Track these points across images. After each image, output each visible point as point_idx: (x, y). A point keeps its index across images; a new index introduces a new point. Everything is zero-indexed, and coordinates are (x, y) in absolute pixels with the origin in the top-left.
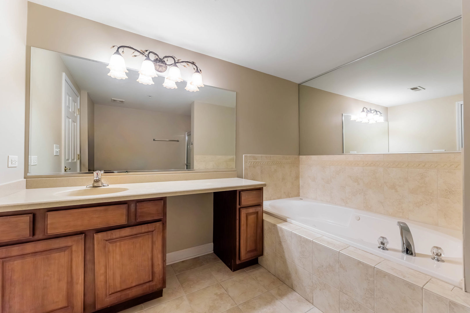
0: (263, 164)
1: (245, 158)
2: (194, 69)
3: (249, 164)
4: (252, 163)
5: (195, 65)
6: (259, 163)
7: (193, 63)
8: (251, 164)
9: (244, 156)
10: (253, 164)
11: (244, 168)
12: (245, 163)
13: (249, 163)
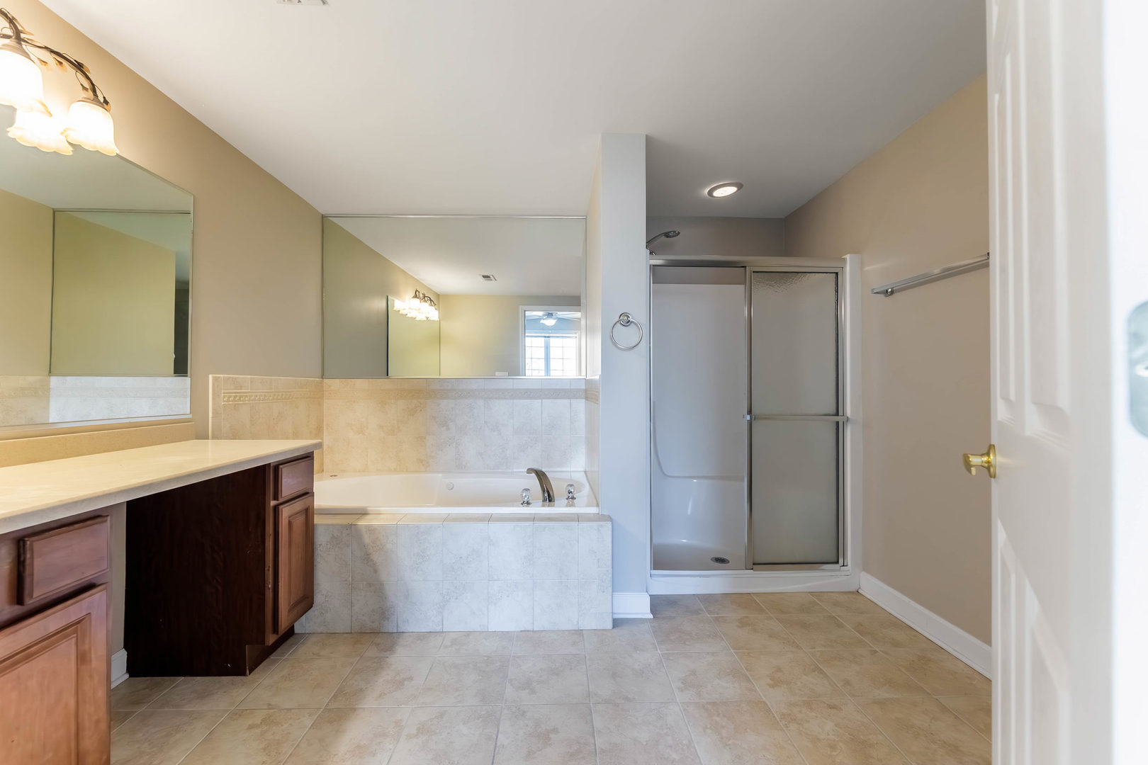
0: (255, 400)
1: (213, 385)
2: (84, 88)
3: (224, 401)
4: (230, 397)
5: (88, 78)
6: (247, 396)
7: (79, 67)
8: (228, 401)
9: (213, 377)
10: (234, 400)
11: (213, 409)
12: (213, 399)
13: (224, 397)
